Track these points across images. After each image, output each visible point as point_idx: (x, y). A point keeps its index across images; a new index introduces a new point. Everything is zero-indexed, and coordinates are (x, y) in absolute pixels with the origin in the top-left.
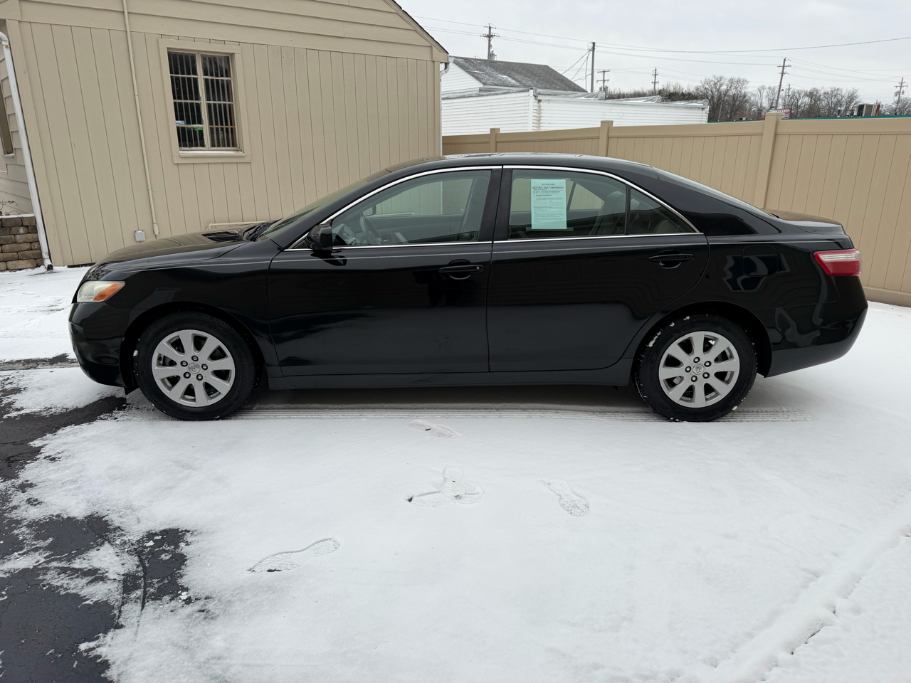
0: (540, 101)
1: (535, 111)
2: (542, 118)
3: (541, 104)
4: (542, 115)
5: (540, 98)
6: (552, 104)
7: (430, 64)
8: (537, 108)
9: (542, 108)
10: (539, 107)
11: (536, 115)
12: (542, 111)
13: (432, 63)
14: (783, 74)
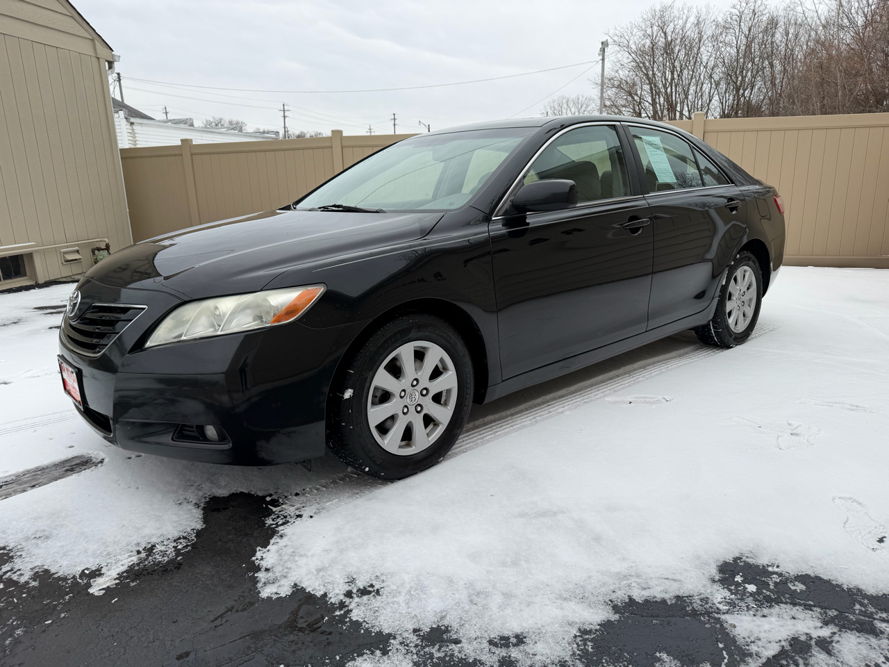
0: (132, 124)
1: (129, 135)
2: (137, 142)
3: (134, 127)
4: (137, 139)
5: (132, 120)
6: (145, 128)
7: (94, 60)
8: (130, 131)
9: (136, 131)
10: (133, 130)
11: (131, 138)
12: (136, 135)
13: (96, 59)
14: (284, 117)
